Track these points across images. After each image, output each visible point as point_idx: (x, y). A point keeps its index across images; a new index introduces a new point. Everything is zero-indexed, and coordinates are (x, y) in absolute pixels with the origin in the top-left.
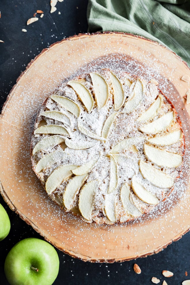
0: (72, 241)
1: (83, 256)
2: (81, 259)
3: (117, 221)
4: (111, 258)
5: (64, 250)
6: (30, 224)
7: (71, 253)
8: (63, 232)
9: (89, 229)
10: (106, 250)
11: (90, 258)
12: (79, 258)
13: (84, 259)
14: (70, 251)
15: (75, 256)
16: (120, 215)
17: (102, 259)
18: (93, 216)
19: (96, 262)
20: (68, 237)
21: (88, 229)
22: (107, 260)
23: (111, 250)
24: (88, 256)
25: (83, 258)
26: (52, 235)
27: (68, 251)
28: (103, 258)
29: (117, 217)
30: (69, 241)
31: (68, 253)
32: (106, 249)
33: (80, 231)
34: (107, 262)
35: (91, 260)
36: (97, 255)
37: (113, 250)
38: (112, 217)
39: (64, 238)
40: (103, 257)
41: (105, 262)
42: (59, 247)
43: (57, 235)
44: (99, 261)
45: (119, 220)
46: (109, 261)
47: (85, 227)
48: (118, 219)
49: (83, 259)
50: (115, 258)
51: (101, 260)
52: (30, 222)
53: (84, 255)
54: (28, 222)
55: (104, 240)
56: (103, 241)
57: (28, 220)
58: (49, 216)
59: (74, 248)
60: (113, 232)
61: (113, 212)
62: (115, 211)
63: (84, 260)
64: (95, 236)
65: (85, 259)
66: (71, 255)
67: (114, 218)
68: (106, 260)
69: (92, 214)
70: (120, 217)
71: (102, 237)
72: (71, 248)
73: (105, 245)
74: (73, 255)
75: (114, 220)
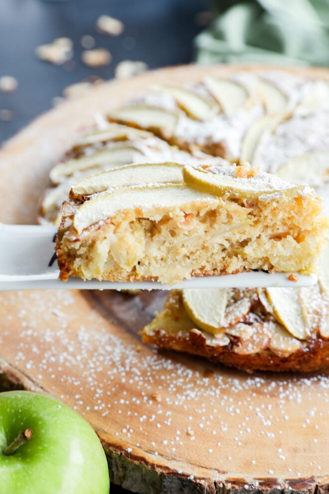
0: (159, 426)
1: (197, 469)
2: (188, 476)
3: (311, 332)
4: (299, 476)
5: (130, 450)
6: (18, 379)
7: (153, 458)
8: (125, 400)
9: (215, 392)
10: (280, 450)
11: (224, 473)
12: (183, 475)
13: (201, 476)
14: (151, 452)
15: (167, 468)
16: (317, 313)
17: (269, 476)
18: (231, 318)
19: (247, 487)
20: (145, 414)
21: (213, 394)
22: (287, 480)
23: (295, 450)
24: (213, 467)
25: (197, 475)
26: (88, 408)
27: (141, 453)
28: (271, 474)
29: (309, 317)
30: (147, 422)
31: (142, 459)
32: (279, 445)
33: (184, 398)
34: (287, 486)
35: (227, 482)
36: (248, 464)
37: (304, 450)
38: (294, 320)
39: (131, 416)
40: (271, 472)
41: (279, 488)
42: (110, 442)
43: (108, 408)
44: (257, 484)
45: (318, 327)
46: (292, 483)
47: (203, 386)
48: (315, 325)
49: (195, 478)
50: (314, 474)
51: (265, 480)
52: (19, 375)
53: (199, 466)
54: (12, 375)
55: (269, 423)
56: (265, 424)
57: (14, 371)
58: (82, 359)
59: (165, 442)
60: (299, 400)
61: (295, 306)
62: (299, 302)
63: (202, 482)
64: (238, 411)
65: (203, 479)
66: (153, 465)
67: (299, 322)
68: (280, 481)
69: (226, 316)
70: (320, 320)
71: (260, 415)
72: (154, 444)
73: (273, 435)
74: (161, 464)
75: (301, 330)
